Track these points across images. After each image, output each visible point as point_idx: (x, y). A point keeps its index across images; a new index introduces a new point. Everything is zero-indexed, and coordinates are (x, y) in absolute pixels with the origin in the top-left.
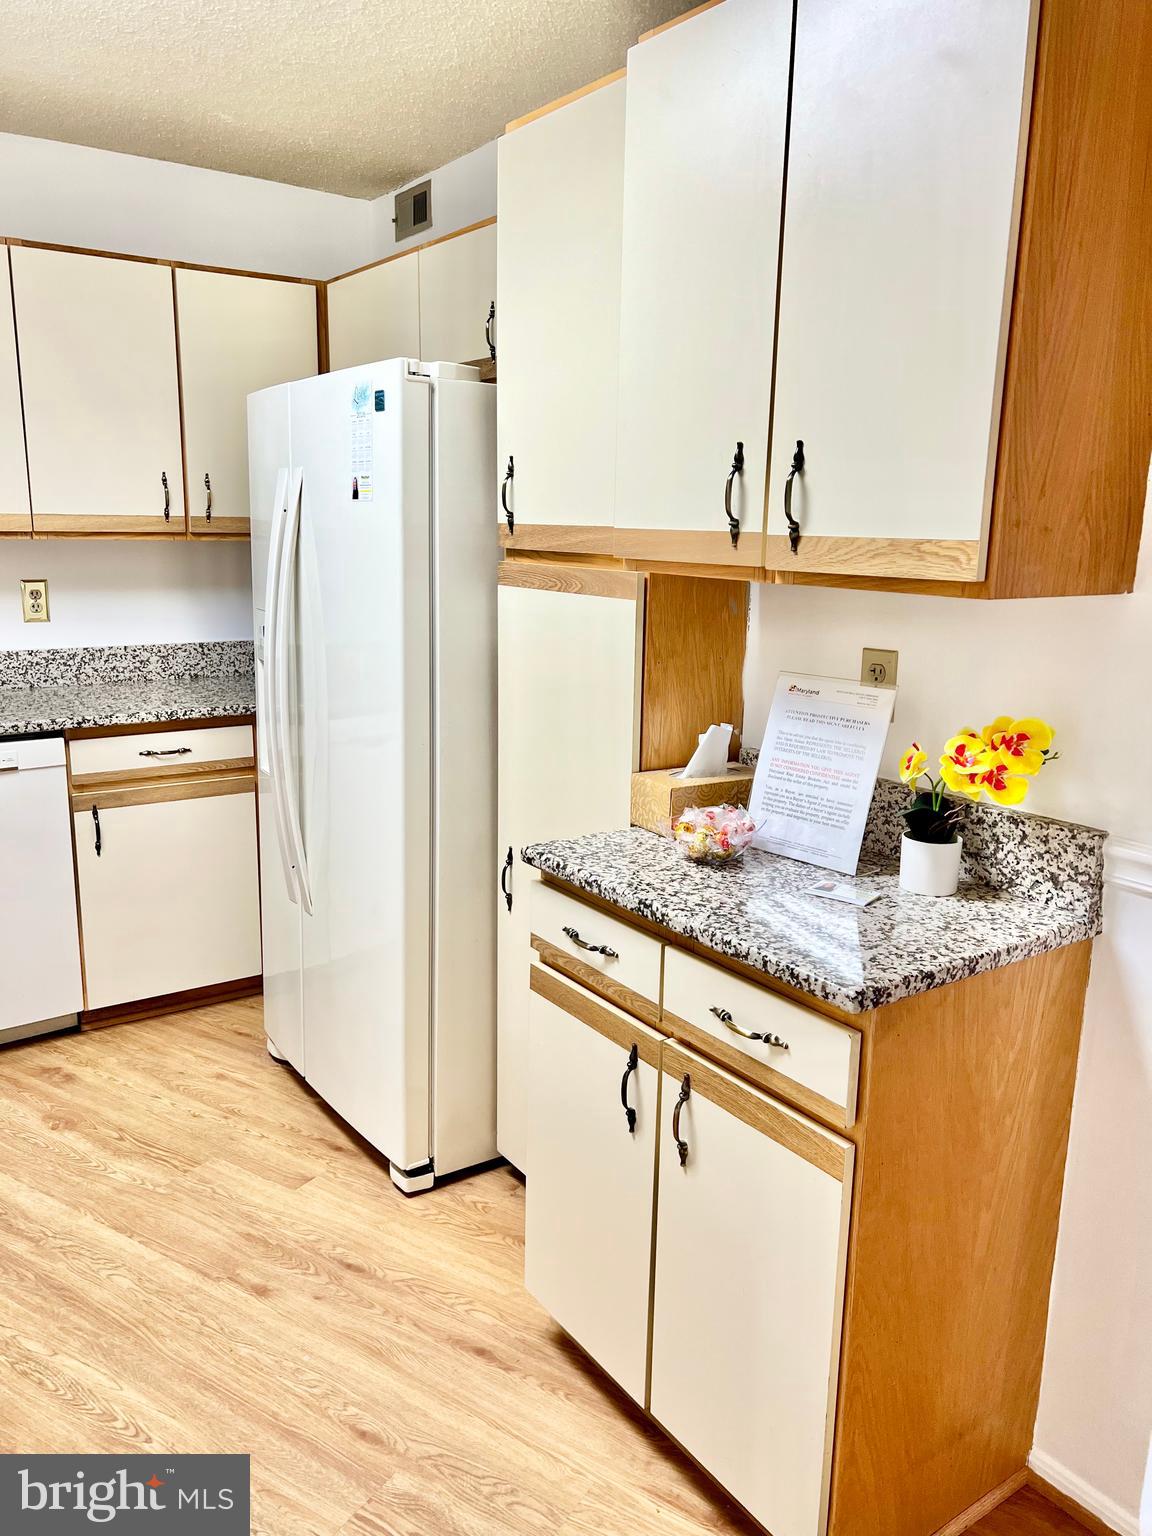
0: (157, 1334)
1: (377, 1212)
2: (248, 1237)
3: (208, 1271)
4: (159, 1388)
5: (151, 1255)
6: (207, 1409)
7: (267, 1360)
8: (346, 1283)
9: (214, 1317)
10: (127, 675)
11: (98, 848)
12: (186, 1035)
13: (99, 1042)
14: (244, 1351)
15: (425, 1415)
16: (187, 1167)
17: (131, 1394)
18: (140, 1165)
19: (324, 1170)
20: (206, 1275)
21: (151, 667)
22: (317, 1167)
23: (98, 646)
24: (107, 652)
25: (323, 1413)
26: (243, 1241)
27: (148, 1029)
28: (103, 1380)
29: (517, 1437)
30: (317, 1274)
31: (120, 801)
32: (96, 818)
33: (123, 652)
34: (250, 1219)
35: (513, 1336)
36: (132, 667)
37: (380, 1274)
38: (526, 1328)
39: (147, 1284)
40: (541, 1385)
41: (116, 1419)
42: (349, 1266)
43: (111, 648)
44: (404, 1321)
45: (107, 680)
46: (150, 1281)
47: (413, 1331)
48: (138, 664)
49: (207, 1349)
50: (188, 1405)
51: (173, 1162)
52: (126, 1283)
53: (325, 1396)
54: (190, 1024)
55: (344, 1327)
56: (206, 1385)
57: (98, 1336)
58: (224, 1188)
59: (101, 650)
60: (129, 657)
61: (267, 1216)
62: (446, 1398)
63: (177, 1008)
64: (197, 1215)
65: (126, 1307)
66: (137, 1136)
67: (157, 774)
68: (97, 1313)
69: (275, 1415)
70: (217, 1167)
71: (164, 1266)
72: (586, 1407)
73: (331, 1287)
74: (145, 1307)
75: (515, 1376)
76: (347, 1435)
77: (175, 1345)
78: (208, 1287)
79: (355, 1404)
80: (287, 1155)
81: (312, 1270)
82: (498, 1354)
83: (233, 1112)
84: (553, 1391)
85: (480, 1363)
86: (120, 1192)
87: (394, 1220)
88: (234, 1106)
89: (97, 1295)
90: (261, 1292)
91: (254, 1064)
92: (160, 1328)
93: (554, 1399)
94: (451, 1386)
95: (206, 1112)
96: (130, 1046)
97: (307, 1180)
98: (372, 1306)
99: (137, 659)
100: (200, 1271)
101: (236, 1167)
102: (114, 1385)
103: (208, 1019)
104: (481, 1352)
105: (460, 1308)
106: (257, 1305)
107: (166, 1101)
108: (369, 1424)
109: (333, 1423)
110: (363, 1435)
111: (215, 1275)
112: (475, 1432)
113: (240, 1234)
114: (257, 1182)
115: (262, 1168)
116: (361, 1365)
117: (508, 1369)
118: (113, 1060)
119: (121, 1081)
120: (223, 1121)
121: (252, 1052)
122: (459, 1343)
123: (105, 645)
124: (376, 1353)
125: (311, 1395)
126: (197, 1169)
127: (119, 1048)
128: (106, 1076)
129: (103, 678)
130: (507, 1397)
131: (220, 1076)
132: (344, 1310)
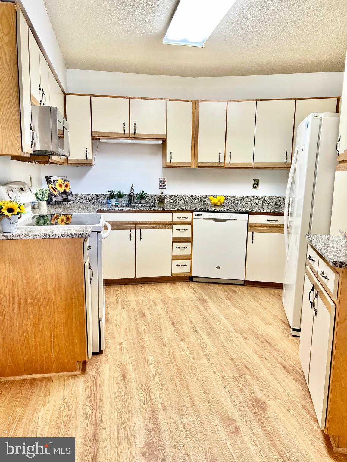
0: (220, 336)
1: (283, 336)
2: (250, 329)
3: (237, 331)
4: (214, 343)
5: (229, 324)
6: (220, 350)
7: (237, 348)
8: (264, 344)
9: (232, 338)
10: (275, 204)
11: (253, 241)
12: (267, 292)
13: (247, 288)
14: (234, 345)
15: (262, 370)
16: (247, 314)
17: (209, 342)
18: (238, 310)
19: (277, 325)
20: (236, 331)
21: (281, 202)
22: (276, 324)
23: (268, 196)
24: (270, 198)
25: (241, 360)
26: (248, 329)
27: (259, 289)
28: (206, 338)
29: (280, 383)
30: (259, 340)
31: (259, 231)
32: (253, 234)
33: (274, 198)
34: (253, 326)
35: (295, 368)
36: (276, 202)
37: (273, 346)
38: (300, 368)
39: (224, 328)
40: (294, 379)
41: (204, 344)
42: (267, 342)
43: (271, 197)
44: (272, 355)
45: (270, 204)
46: (225, 328)
47: (272, 357)
48: (278, 201)
49: (227, 342)
50: (217, 348)
51: (245, 312)
52: (220, 326)
53: (244, 358)
54: (269, 291)
55: (257, 350)
56: (223, 347)
57: (210, 332)
58: (251, 319)
59: (269, 197)
60: (276, 199)
61: (257, 327)
62: (269, 370)
63: (268, 287)
64: (243, 322)
65: (218, 330)
66: (241, 306)
67: (269, 226)
68: (212, 329)
69: (232, 356)
70: (253, 316)
71: (230, 327)
72: (302, 387)
73: (261, 343)
74: (221, 331)
75: (289, 374)
76: (243, 365)
77: (222, 339)
78: (235, 333)
79: (249, 362)
80: (271, 319)
81: (259, 339)
82: (289, 369)
83: (265, 308)
84: (296, 381)
85: (283, 369)
86: (231, 313)
87: (285, 339)
88: (265, 307)
89: (214, 326)
90: (245, 338)
91: (277, 302)
92: (222, 335)
93: (295, 382)
94: (272, 369)
95: (259, 306)
96: (252, 291)
97: (271, 325)
98: (266, 350)
99: (278, 200)
100: (235, 330)
101: (257, 317)
102: (207, 339)
103: (274, 291)
104: (284, 367)
105: (287, 359)
106: (242, 340)
107: (252, 302)
108: (249, 366)
109: (242, 362)
110: (246, 367)
111: (238, 332)
112: (271, 378)
113: (249, 328)
114: (260, 322)
115: (263, 320)
116: (255, 357)
117: (288, 372)
118: (247, 292)
119: (246, 296)
120: (262, 309)
121: (279, 299)
122: (280, 363)
123: (270, 196)
124: (260, 357)
125: (241, 357)
126: (249, 315)
127: (250, 291)
128: (243, 294)
129: (269, 204)
130: (283, 377)
131: (268, 302)
132: (260, 348)
